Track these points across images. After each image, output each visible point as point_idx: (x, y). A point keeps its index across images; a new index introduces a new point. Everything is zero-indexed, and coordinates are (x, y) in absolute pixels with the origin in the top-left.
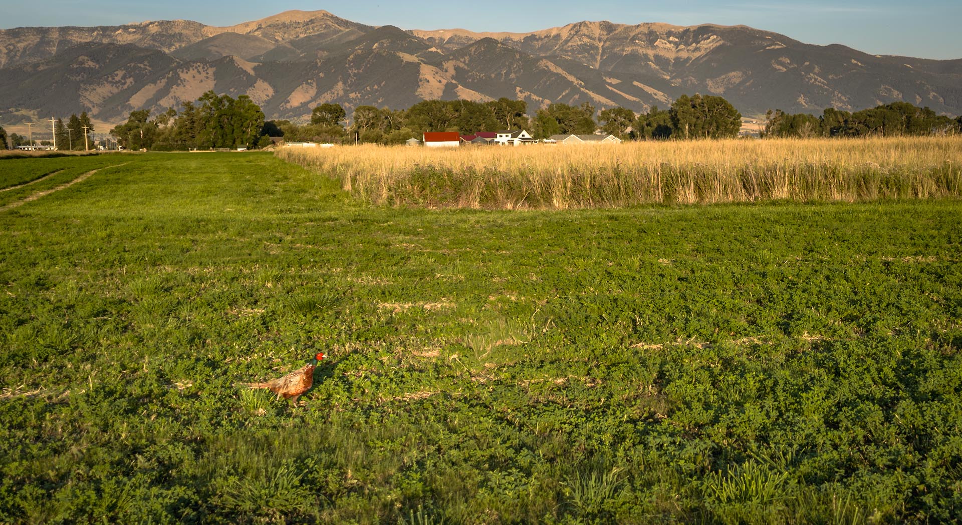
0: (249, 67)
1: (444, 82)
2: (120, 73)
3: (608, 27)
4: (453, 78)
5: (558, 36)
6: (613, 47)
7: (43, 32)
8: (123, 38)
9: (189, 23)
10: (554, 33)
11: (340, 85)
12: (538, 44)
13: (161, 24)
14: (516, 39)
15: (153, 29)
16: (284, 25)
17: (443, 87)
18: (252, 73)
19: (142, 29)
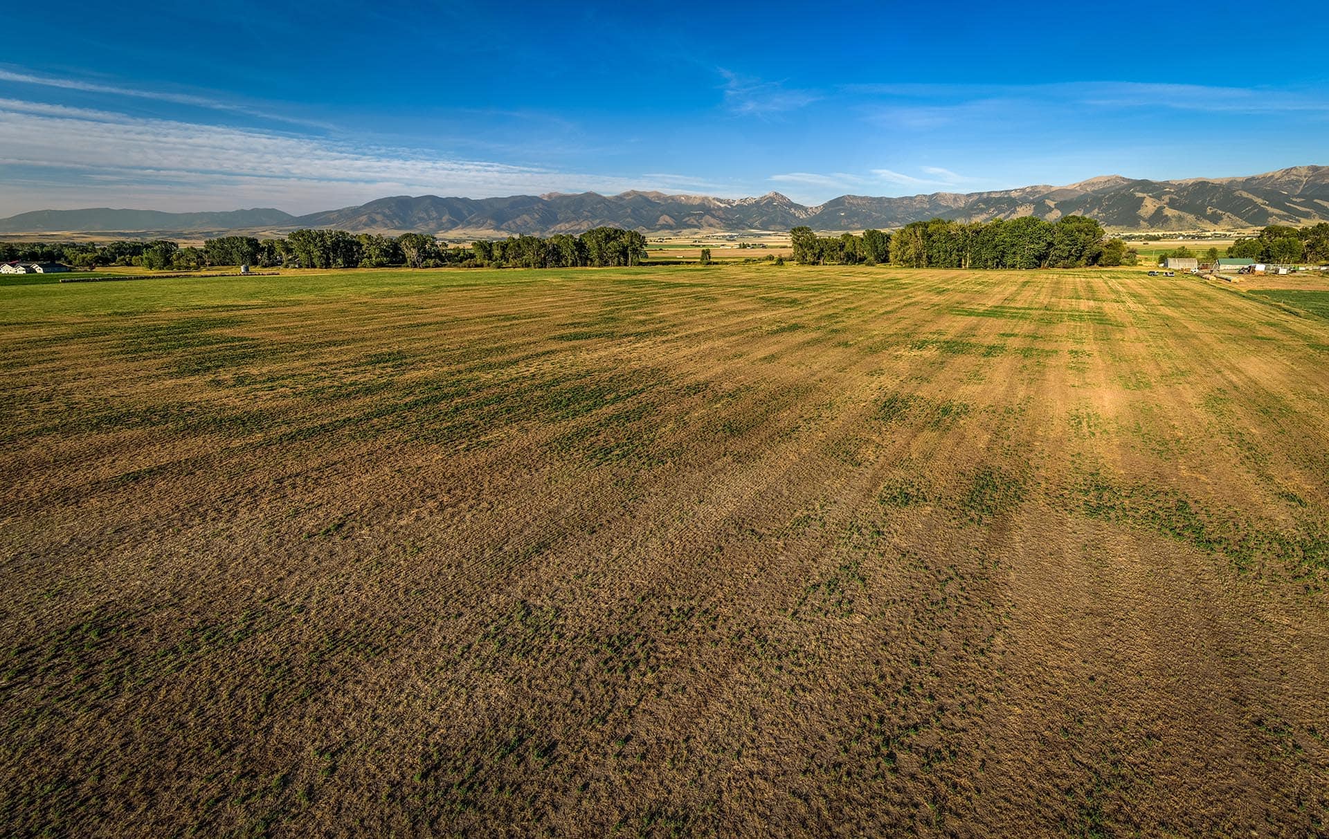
0: (1052, 204)
1: (1158, 206)
2: (992, 209)
3: (1315, 169)
4: (1167, 204)
5: (1272, 176)
6: (1316, 180)
7: (981, 194)
8: (1014, 194)
9: (1045, 186)
10: (1269, 175)
11: (1097, 210)
12: (1254, 182)
13: (1032, 187)
14: (1239, 180)
15: (1028, 190)
16: (1093, 183)
17: (1156, 209)
18: (1053, 207)
19: (1023, 190)
